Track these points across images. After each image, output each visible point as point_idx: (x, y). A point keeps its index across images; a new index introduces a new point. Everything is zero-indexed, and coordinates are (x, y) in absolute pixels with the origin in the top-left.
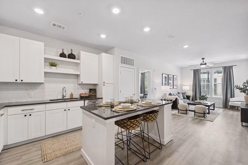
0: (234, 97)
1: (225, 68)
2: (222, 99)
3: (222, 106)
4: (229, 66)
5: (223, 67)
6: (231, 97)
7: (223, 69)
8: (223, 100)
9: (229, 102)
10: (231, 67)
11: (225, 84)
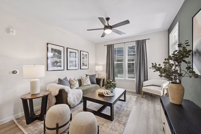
0: (147, 80)
1: (138, 42)
2: (136, 81)
3: (135, 91)
4: (142, 40)
5: (136, 41)
6: (145, 80)
7: (136, 43)
8: (136, 83)
9: (143, 86)
10: (144, 41)
11: (138, 64)
